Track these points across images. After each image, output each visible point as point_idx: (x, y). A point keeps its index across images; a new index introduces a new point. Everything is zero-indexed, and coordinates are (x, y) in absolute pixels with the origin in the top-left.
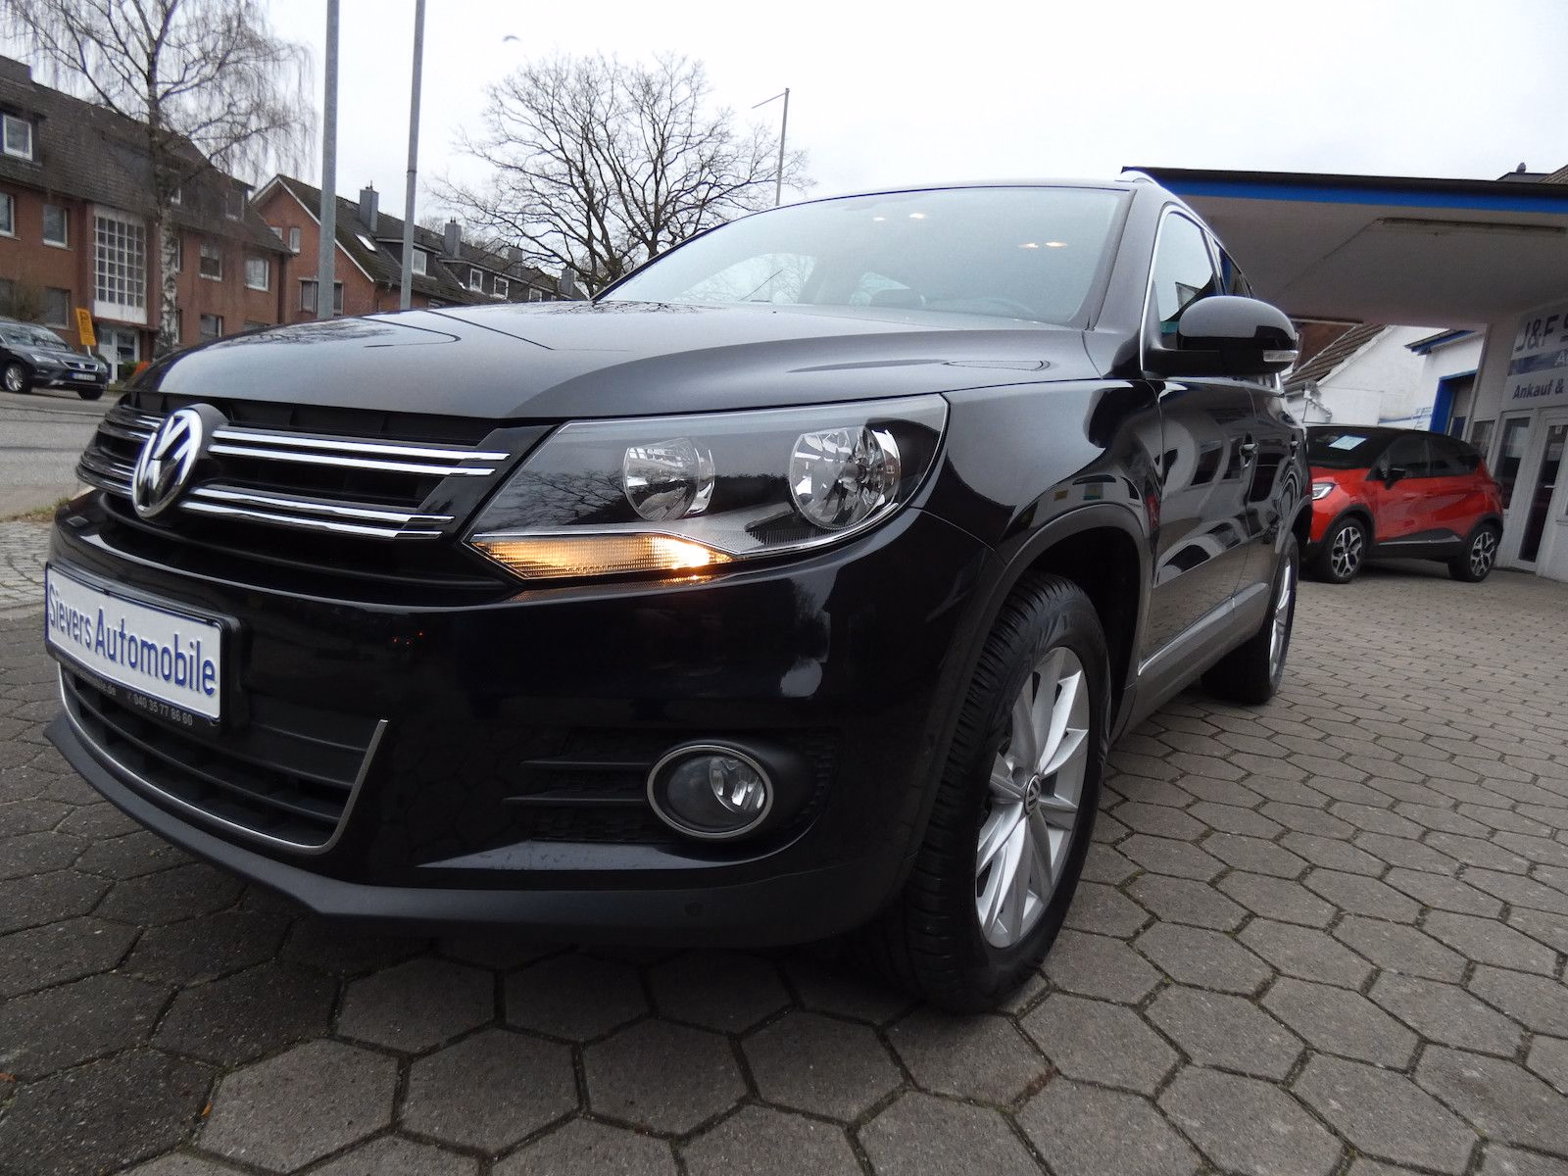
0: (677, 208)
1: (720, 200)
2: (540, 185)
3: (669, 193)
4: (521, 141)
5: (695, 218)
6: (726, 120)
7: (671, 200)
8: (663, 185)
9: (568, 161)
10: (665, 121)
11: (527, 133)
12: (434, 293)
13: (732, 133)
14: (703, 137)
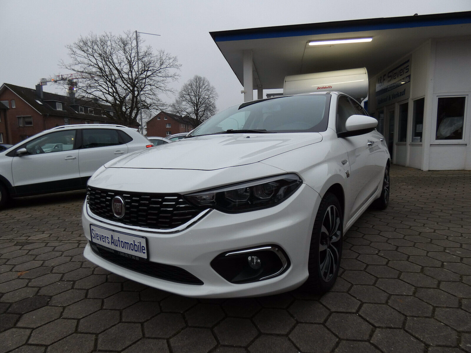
0: (139, 80)
1: (152, 75)
4: (84, 63)
6: (149, 50)
7: (137, 77)
11: (84, 60)
12: (65, 116)
13: (152, 53)
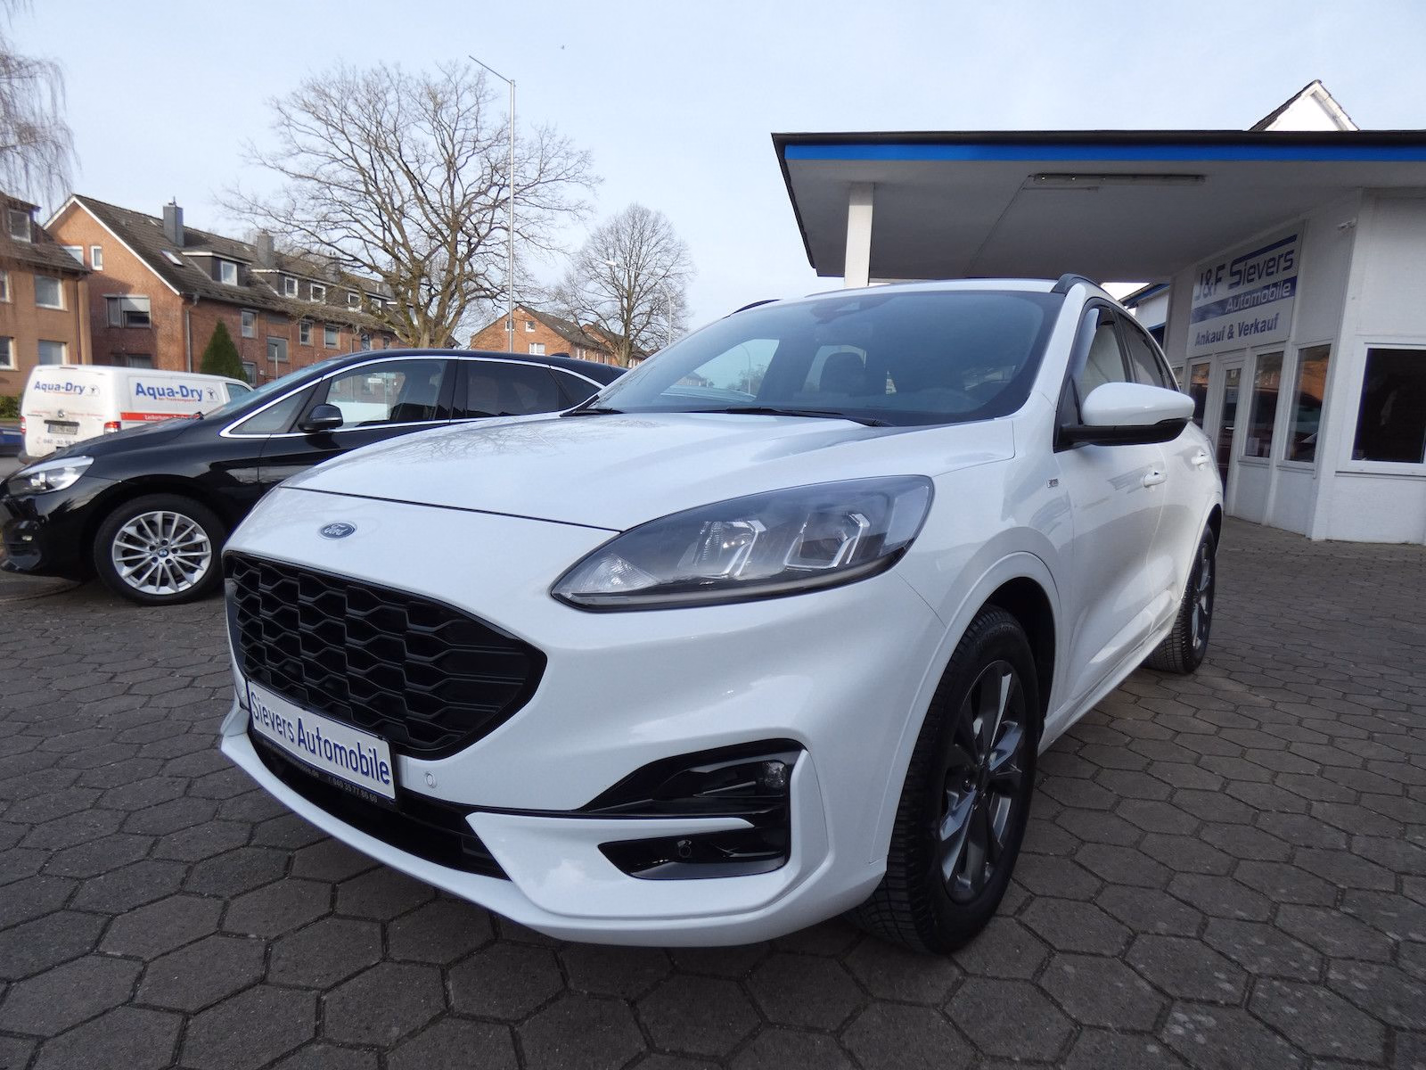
0: (473, 210)
2: (339, 194)
3: (465, 196)
4: (315, 153)
5: (489, 218)
7: (467, 203)
8: (457, 186)
9: (362, 170)
10: (453, 126)
11: (318, 144)
12: (246, 302)
14: (489, 143)
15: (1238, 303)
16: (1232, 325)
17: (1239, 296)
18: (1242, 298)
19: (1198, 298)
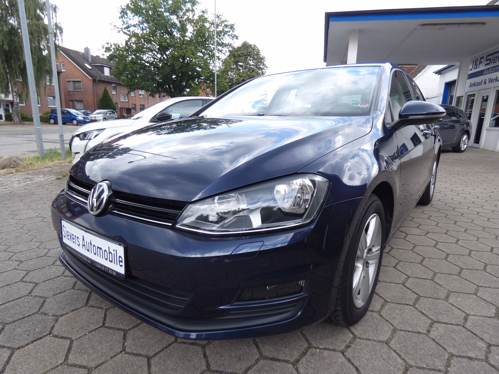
12: (113, 81)
15: (489, 71)
16: (486, 79)
17: (490, 68)
18: (491, 69)
19: (472, 69)
